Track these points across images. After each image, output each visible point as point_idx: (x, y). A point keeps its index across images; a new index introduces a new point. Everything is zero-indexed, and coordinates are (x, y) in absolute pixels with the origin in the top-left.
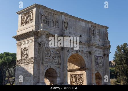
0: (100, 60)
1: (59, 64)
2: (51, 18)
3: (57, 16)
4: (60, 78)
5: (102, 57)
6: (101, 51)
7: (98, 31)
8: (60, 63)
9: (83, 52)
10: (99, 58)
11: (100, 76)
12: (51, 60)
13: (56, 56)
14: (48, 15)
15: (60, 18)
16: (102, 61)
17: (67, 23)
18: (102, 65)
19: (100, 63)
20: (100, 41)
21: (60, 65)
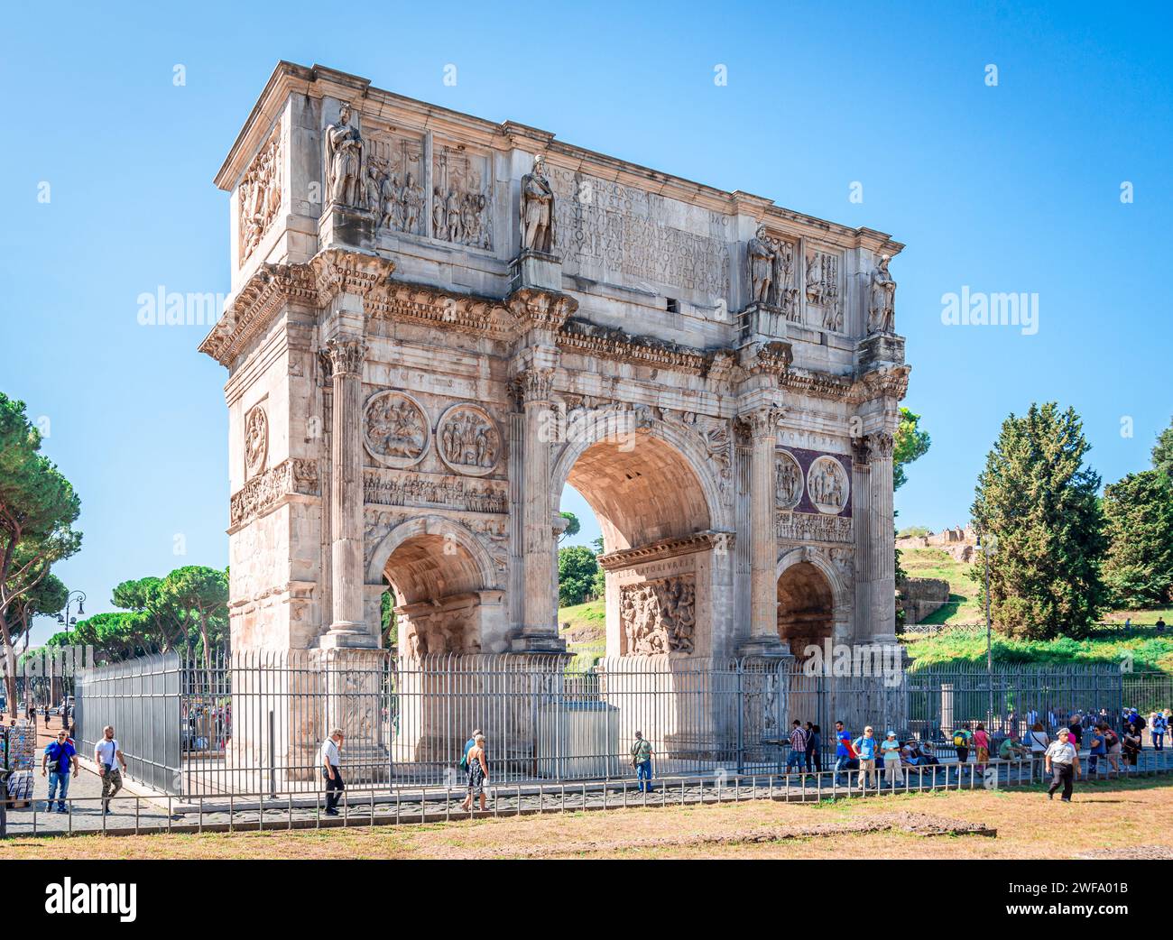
0: (828, 478)
1: (494, 505)
2: (425, 172)
3: (477, 164)
4: (506, 604)
5: (838, 457)
6: (833, 417)
7: (817, 274)
8: (504, 502)
9: (691, 419)
10: (816, 467)
11: (820, 590)
12: (431, 479)
13: (472, 450)
14: (397, 157)
15: (500, 174)
16: (845, 485)
17: (551, 202)
18: (835, 510)
19: (827, 500)
20: (832, 341)
21: (504, 512)
